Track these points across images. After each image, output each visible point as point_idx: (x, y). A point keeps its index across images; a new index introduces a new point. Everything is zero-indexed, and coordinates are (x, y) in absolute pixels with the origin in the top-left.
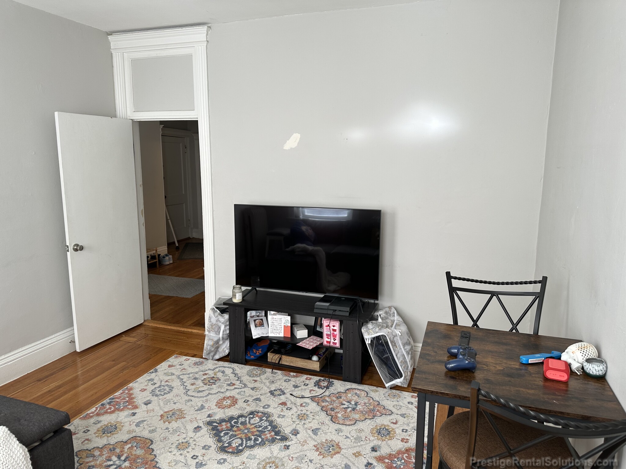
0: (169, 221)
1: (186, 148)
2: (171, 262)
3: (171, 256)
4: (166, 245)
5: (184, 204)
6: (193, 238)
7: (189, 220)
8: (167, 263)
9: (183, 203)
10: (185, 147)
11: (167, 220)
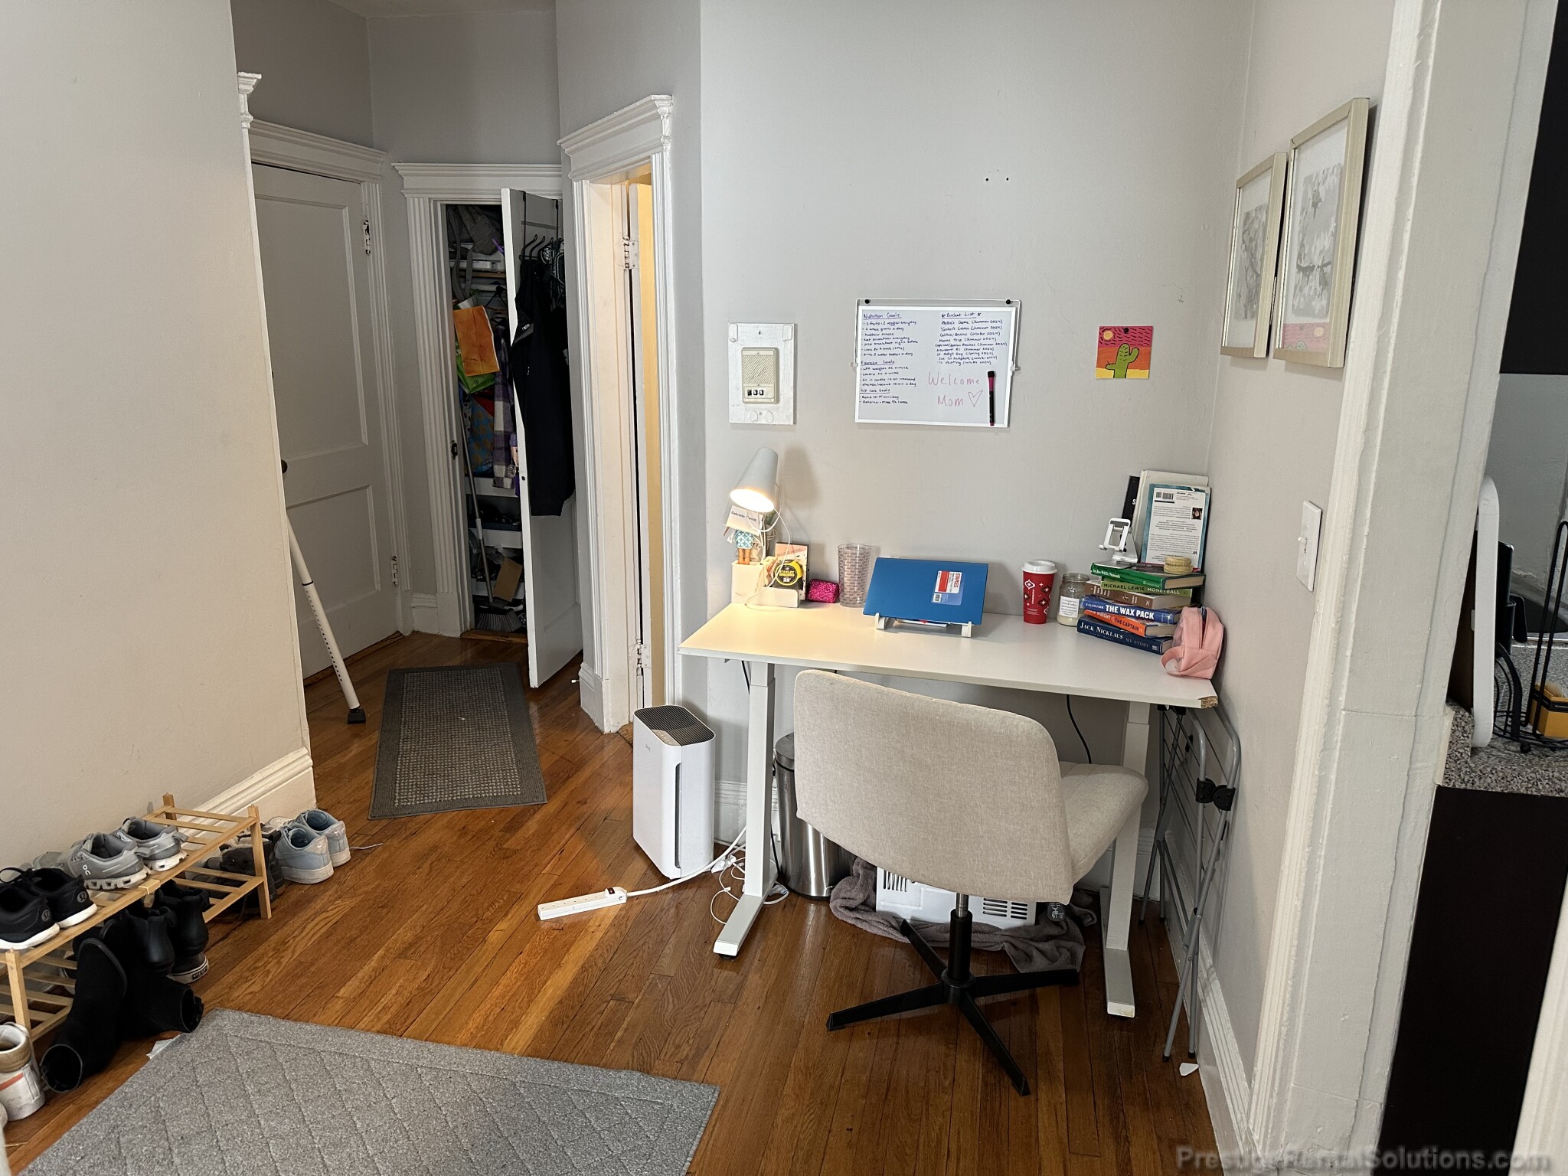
0: (311, 589)
1: (368, 230)
2: (344, 856)
3: (338, 827)
4: (304, 745)
5: (369, 491)
6: (415, 633)
7: (394, 559)
8: (325, 871)
9: (366, 487)
10: (365, 227)
11: (299, 586)
